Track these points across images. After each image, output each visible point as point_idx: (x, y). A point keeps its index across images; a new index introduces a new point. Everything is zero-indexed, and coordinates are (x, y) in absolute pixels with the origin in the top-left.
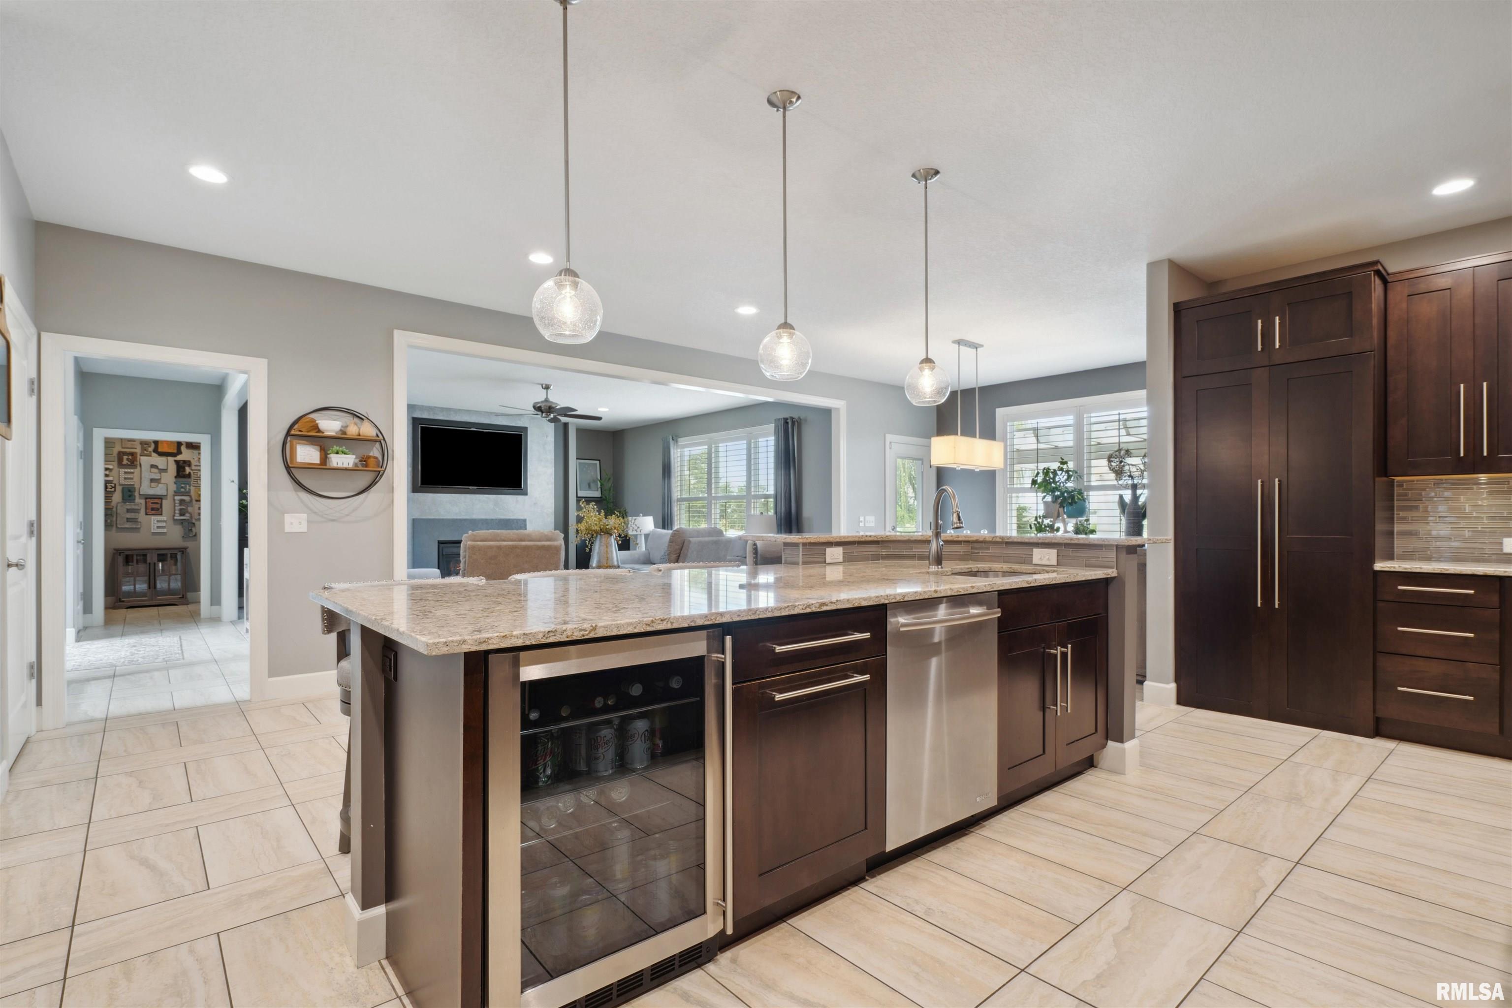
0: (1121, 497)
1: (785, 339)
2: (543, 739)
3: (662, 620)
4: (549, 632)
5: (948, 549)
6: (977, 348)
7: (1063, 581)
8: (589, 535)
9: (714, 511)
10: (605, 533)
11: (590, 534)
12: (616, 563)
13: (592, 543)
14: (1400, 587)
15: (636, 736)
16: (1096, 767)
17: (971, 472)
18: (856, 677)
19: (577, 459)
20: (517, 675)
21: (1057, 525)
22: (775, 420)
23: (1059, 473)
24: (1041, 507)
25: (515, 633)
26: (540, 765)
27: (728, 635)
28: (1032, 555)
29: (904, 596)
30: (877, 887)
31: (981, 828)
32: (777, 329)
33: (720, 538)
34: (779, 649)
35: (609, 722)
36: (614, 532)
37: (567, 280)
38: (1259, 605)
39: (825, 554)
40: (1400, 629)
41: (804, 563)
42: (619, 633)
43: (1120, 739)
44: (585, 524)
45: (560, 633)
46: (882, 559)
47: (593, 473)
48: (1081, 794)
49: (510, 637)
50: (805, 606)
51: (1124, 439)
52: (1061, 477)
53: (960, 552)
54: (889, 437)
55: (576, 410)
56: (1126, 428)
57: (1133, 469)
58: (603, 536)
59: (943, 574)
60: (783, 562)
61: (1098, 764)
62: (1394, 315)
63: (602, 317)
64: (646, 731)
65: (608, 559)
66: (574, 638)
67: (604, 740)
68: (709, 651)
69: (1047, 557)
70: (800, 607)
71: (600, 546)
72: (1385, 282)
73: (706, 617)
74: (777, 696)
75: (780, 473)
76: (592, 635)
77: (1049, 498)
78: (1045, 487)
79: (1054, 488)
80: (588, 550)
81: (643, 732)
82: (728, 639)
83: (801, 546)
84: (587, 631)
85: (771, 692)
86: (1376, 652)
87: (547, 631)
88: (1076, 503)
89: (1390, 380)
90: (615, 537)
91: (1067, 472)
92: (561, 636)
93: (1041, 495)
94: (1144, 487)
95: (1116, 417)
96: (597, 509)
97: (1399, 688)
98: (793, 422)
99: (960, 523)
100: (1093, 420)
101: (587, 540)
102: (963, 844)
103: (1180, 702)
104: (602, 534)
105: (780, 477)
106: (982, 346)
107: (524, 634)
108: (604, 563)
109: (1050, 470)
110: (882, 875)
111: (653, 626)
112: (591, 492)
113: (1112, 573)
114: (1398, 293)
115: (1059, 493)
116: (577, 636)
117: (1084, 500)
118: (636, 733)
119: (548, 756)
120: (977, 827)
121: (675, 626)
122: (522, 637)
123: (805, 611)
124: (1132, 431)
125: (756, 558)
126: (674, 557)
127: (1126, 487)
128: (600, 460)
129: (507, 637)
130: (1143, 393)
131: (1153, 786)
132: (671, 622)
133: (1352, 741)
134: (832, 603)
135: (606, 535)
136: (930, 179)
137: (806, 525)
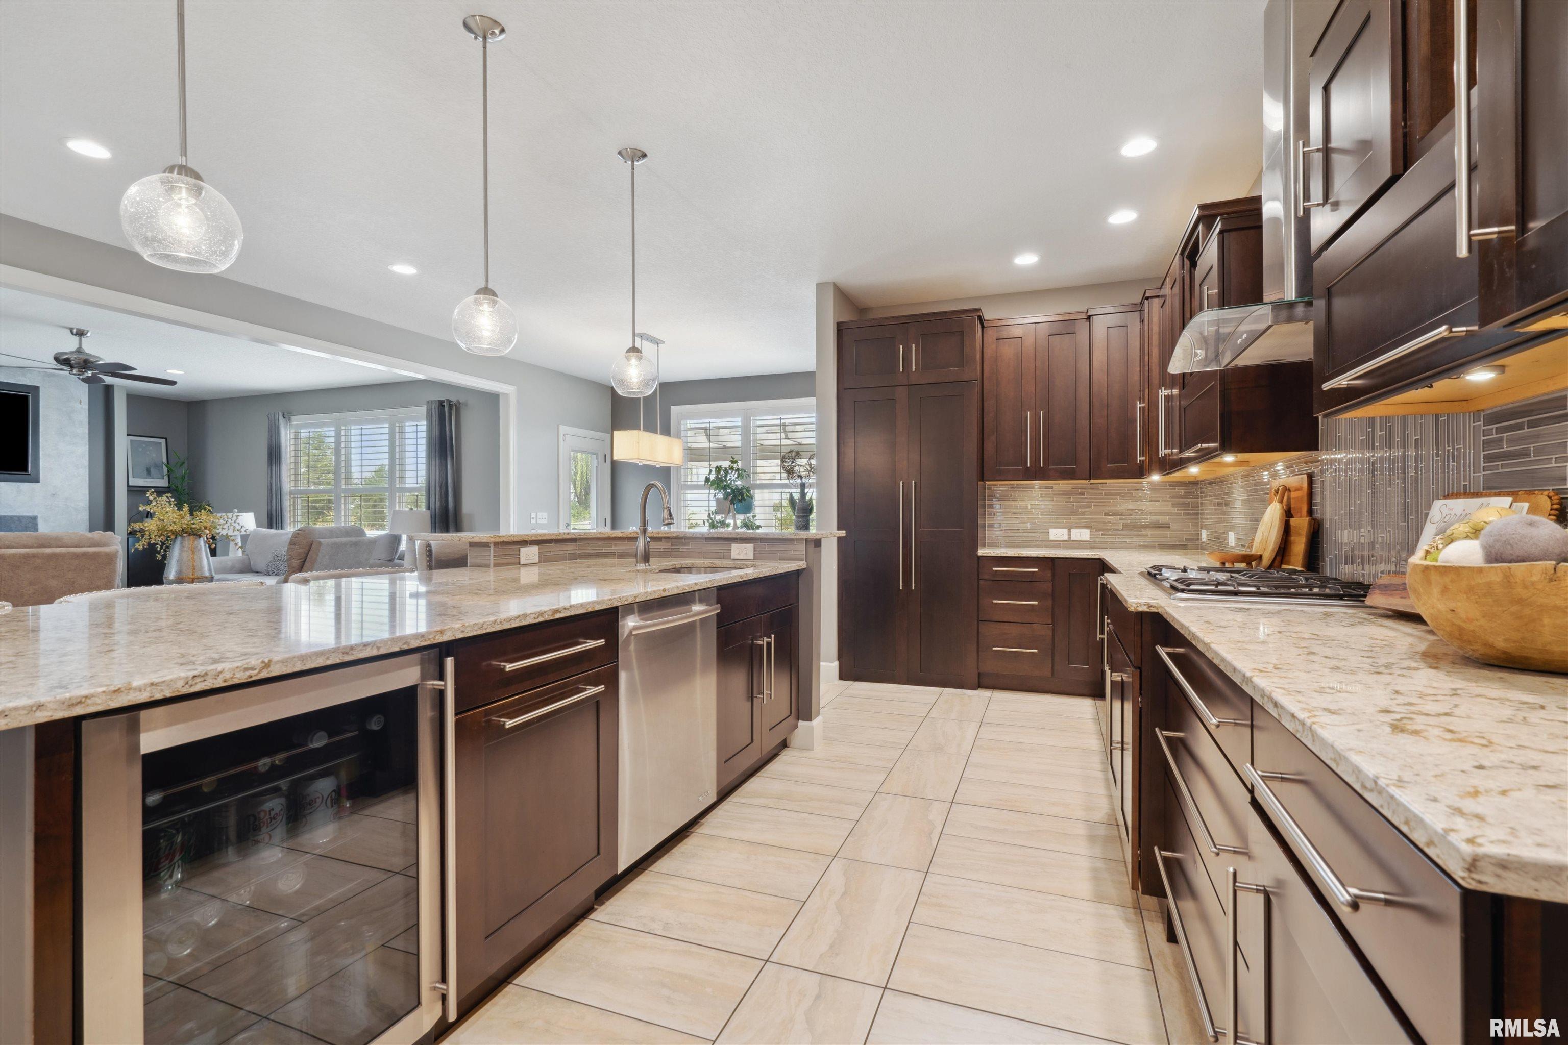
0: (791, 494)
1: (486, 307)
2: (169, 830)
3: (365, 646)
4: (195, 676)
5: (654, 546)
6: (658, 344)
7: (767, 574)
8: (162, 537)
9: (345, 506)
10: (189, 535)
11: (164, 535)
12: (207, 574)
13: (168, 547)
14: (994, 569)
15: (319, 801)
16: (788, 747)
17: (653, 467)
18: (590, 689)
19: (128, 435)
20: (135, 746)
21: (728, 521)
22: (428, 402)
23: (730, 471)
24: (713, 503)
25: (135, 684)
26: (163, 869)
27: (448, 655)
28: (731, 550)
29: (636, 597)
30: (608, 914)
31: (701, 826)
32: (476, 294)
33: (361, 538)
34: (509, 667)
35: (277, 790)
36: (205, 533)
37: (183, 183)
38: (901, 588)
39: (519, 555)
40: (994, 601)
41: (496, 565)
42: (304, 668)
43: (809, 718)
44: (158, 523)
45: (214, 677)
46: (580, 558)
47: (154, 455)
48: (781, 775)
49: (126, 692)
50: (537, 614)
51: (784, 442)
52: (732, 475)
53: (660, 548)
54: (563, 429)
55: (136, 369)
56: (785, 432)
57: (802, 470)
58: (186, 539)
59: (651, 571)
60: (468, 565)
61: (790, 743)
62: (989, 352)
63: (241, 241)
64: (332, 792)
65: (194, 569)
66: (236, 681)
67: (270, 815)
68: (424, 677)
69: (745, 552)
70: (532, 616)
71: (181, 550)
72: (983, 326)
73: (423, 636)
74: (508, 723)
75: (433, 463)
76: (264, 675)
77: (720, 496)
78: (717, 484)
79: (725, 486)
80: (159, 557)
81: (328, 793)
82: (450, 662)
83: (492, 546)
84: (256, 669)
85: (499, 719)
86: (978, 621)
87: (191, 676)
88: (745, 500)
89: (985, 404)
90: (206, 539)
91: (737, 470)
92: (215, 681)
93: (712, 492)
94: (810, 486)
95: (778, 422)
96: (176, 502)
97: (994, 648)
98: (450, 406)
99: (671, 519)
100: (758, 423)
101: (157, 544)
102: (686, 846)
103: (842, 677)
104: (185, 535)
105: (433, 468)
106: (663, 342)
107: (152, 684)
108: (188, 573)
109: (721, 468)
110: (612, 900)
111: (353, 654)
112: (152, 480)
113: (802, 565)
114: (991, 335)
115: (729, 491)
116: (241, 677)
117: (752, 497)
118: (319, 797)
119: (178, 854)
120: (696, 827)
121: (383, 651)
122: (148, 689)
123: (538, 621)
124: (790, 435)
125: (430, 561)
126: (296, 563)
127: (795, 486)
128: (166, 439)
129: (122, 692)
130: (812, 401)
131: (837, 757)
132: (377, 647)
133: (965, 694)
134: (565, 609)
135: (192, 537)
136: (638, 161)
137: (465, 523)
